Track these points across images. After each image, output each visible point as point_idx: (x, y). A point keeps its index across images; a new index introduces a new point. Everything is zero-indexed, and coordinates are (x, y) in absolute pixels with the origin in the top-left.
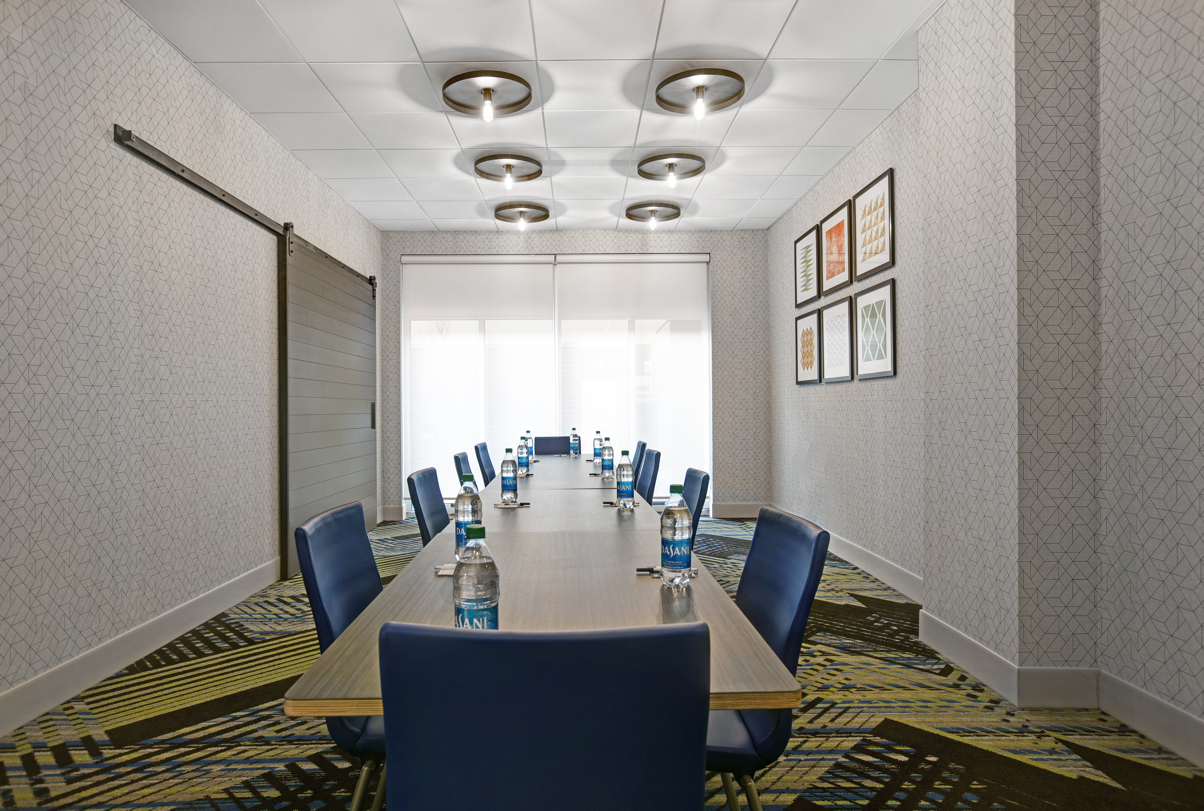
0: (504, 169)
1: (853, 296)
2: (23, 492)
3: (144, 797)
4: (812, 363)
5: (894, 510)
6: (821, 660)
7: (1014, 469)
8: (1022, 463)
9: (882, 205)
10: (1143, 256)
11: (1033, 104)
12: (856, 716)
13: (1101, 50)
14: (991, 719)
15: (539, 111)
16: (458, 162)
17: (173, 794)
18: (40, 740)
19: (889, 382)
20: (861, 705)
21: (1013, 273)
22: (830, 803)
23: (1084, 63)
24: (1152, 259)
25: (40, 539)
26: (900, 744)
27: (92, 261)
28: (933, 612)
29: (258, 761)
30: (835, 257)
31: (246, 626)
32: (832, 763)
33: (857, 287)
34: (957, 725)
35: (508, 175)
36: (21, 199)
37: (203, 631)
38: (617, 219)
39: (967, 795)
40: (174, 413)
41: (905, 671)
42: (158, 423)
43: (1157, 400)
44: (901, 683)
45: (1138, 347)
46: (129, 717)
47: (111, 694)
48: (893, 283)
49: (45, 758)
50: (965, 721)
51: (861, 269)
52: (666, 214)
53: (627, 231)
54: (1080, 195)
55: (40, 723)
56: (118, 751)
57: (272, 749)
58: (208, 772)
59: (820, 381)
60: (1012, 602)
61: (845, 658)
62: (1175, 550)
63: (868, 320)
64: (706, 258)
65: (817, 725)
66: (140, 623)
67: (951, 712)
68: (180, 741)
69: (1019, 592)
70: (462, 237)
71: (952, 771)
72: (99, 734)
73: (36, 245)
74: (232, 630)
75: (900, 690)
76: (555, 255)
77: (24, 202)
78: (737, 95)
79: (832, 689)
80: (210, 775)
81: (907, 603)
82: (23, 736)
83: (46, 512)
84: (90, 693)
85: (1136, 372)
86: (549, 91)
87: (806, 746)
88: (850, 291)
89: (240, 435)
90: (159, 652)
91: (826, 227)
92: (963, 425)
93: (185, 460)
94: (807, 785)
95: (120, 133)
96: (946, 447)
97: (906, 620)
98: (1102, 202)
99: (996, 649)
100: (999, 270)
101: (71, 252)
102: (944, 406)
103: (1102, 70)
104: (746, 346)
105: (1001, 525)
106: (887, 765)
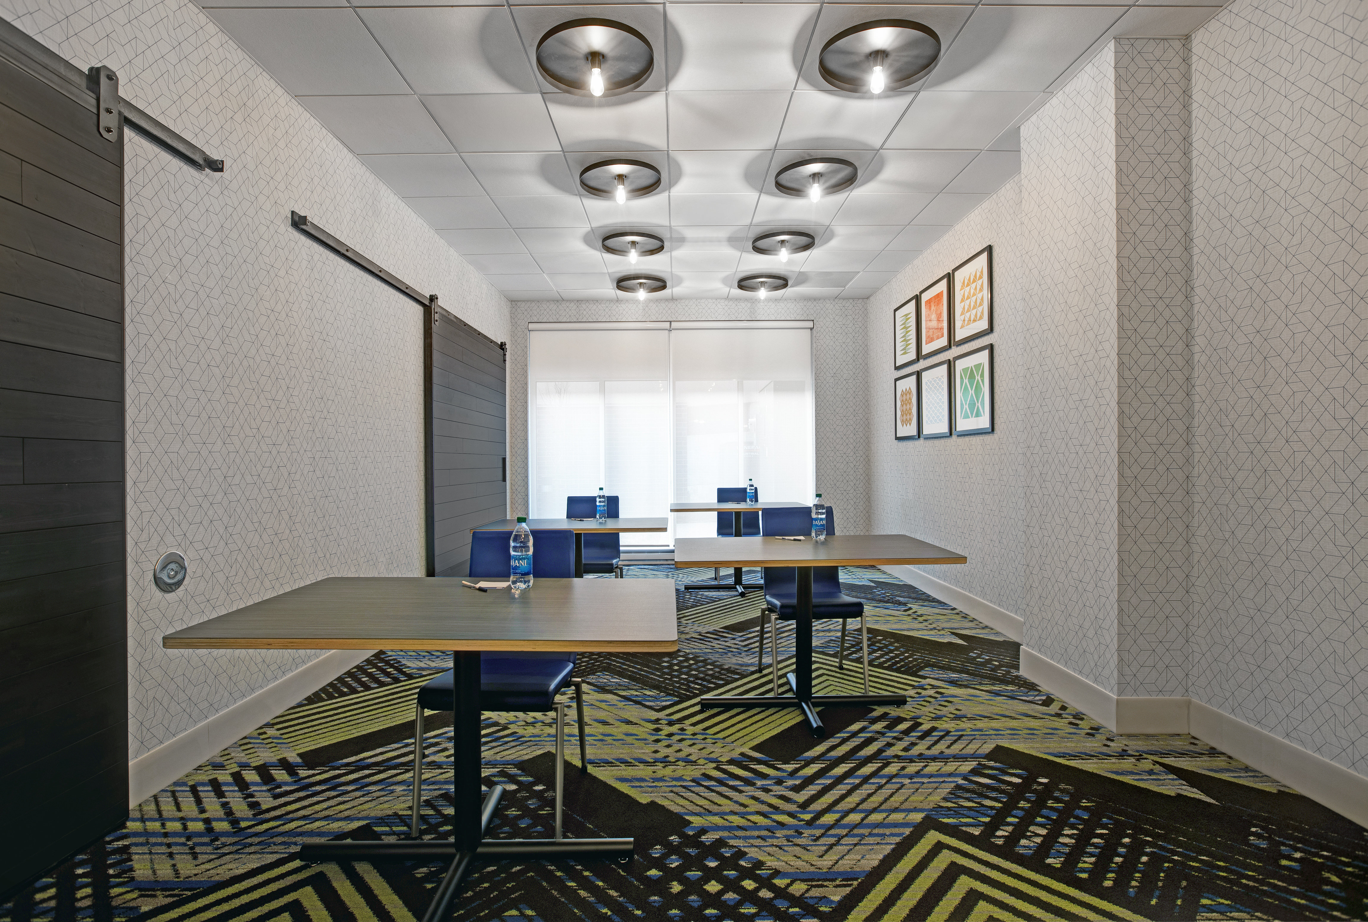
0: (629, 245)
1: (951, 360)
2: (222, 541)
3: (341, 812)
4: (911, 420)
5: (991, 555)
6: (931, 692)
7: (1114, 517)
8: (1121, 512)
9: (981, 277)
10: (1234, 326)
11: (1132, 191)
12: (969, 743)
13: (1193, 144)
14: (1093, 745)
15: (666, 194)
16: (587, 240)
17: (365, 810)
18: (244, 760)
19: (987, 438)
20: (973, 733)
21: (1114, 340)
22: (955, 821)
23: (1178, 155)
24: (1243, 329)
25: (235, 582)
26: (1013, 768)
27: (273, 333)
28: (1033, 648)
29: (434, 783)
30: (934, 324)
31: (404, 663)
32: (953, 785)
33: (955, 351)
34: (1062, 750)
35: (633, 251)
36: (218, 279)
37: (366, 667)
38: (728, 289)
39: (1078, 812)
40: (339, 468)
41: (1010, 702)
42: (326, 478)
43: (1247, 455)
44: (1007, 713)
45: (1230, 408)
46: (316, 742)
47: (296, 722)
48: (991, 347)
49: (251, 776)
50: (1070, 746)
51: (960, 335)
52: (776, 285)
53: (737, 299)
54: (1175, 271)
55: (241, 745)
56: (311, 772)
57: (445, 773)
58: (392, 792)
59: (919, 437)
60: (1111, 637)
61: (954, 691)
62: (1263, 589)
63: (966, 381)
64: (810, 324)
65: (935, 751)
66: (315, 659)
67: (1056, 738)
68: (362, 763)
69: (1118, 629)
70: (584, 306)
71: (1062, 791)
72: (293, 757)
73: (229, 320)
74: (392, 666)
75: (1007, 719)
76: (671, 322)
77: (220, 282)
78: (849, 181)
79: (944, 719)
80: (395, 794)
81: (1004, 641)
82: (229, 757)
83: (240, 559)
84: (278, 720)
85: (1227, 429)
86: (677, 175)
87: (928, 770)
88: (949, 355)
89: (393, 488)
90: (331, 684)
91: (925, 297)
92: (1063, 477)
93: (348, 511)
94: (932, 806)
95: (297, 219)
96: (1047, 497)
97: (1005, 656)
98: (1195, 277)
99: (1096, 681)
100: (1099, 337)
101: (257, 325)
102: (1045, 460)
103: (1194, 162)
104: (847, 404)
105: (1101, 568)
106: (1003, 787)
